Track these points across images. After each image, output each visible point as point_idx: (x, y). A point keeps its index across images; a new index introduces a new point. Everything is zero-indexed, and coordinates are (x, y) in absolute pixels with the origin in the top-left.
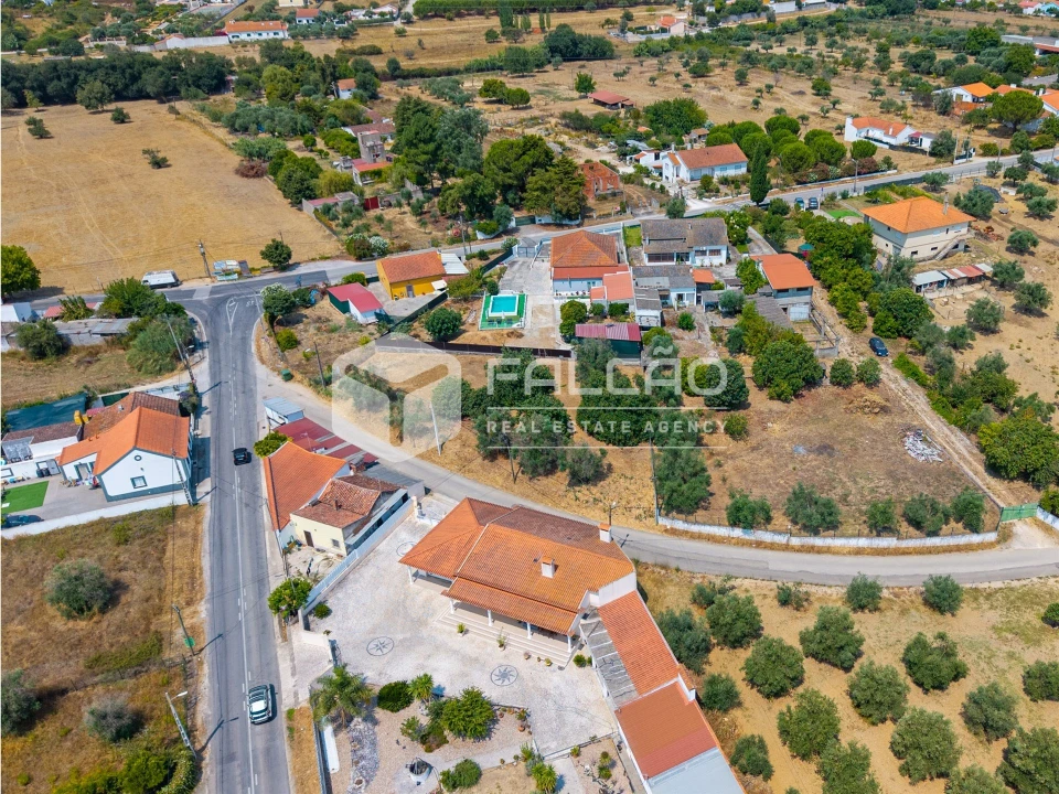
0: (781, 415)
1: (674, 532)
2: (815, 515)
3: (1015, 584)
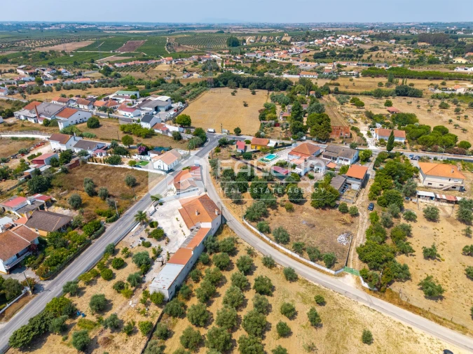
0: (310, 211)
1: (244, 224)
2: (283, 238)
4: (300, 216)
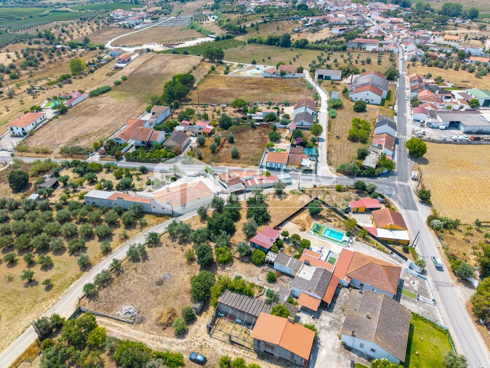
3: (66, 291)
4: (182, 273)
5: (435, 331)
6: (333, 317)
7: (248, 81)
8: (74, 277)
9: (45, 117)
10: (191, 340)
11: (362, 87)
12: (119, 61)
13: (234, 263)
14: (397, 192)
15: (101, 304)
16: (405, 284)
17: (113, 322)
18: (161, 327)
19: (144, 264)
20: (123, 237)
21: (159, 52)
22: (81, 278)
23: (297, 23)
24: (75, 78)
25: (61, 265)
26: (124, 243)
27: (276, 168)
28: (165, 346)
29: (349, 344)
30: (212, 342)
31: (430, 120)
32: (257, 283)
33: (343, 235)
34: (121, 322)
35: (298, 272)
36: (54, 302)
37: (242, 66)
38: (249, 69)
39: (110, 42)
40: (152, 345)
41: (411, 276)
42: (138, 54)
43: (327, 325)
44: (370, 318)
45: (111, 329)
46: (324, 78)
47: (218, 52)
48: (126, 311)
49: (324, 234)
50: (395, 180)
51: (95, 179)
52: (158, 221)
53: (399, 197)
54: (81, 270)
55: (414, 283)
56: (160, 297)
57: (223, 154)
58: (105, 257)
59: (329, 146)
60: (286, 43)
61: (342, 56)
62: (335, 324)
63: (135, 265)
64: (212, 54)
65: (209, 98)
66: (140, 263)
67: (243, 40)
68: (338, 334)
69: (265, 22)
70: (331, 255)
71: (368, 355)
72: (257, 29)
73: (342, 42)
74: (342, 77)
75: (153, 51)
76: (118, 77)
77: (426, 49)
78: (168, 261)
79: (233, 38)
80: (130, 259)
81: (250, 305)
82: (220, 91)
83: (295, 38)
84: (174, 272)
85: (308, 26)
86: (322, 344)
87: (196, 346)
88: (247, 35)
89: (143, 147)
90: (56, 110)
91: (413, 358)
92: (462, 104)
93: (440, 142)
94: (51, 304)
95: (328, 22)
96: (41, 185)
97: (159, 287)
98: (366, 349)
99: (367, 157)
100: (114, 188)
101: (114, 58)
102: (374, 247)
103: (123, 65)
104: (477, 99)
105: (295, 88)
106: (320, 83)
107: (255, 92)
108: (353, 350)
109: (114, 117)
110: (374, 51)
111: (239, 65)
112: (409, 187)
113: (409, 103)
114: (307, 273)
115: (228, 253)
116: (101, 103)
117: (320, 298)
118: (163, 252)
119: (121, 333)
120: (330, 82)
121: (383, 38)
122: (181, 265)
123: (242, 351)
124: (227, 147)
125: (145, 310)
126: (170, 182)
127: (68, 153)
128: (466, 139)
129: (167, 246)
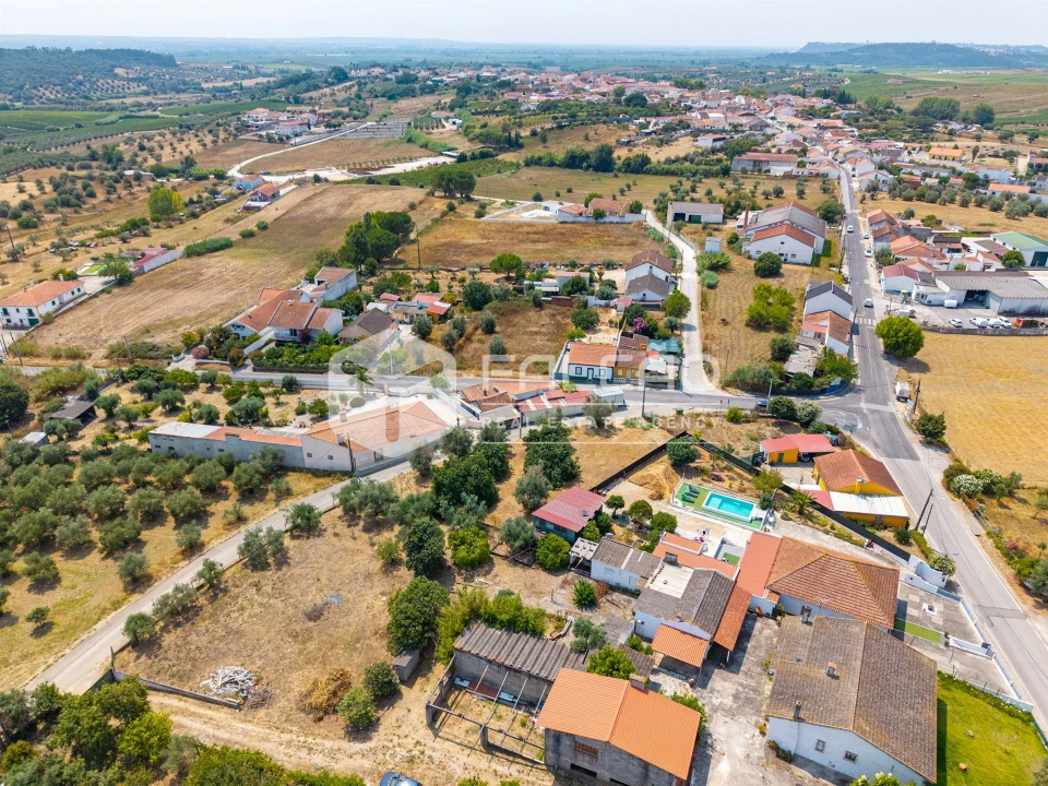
3: (84, 636)
4: (369, 592)
5: (999, 715)
6: (741, 685)
7: (526, 229)
8: (108, 605)
9: (82, 291)
10: (386, 743)
11: (770, 230)
12: (254, 197)
13: (496, 569)
14: (866, 424)
15: (166, 664)
16: (910, 611)
17: (192, 706)
18: (311, 716)
19: (279, 573)
20: (232, 518)
21: (338, 183)
22: (124, 607)
23: (626, 128)
24: (157, 227)
25: (78, 580)
26: (235, 532)
27: (590, 377)
28: (319, 760)
29: (788, 744)
30: (438, 748)
31: (922, 289)
32: (551, 610)
33: (751, 507)
34: (213, 706)
35: (650, 580)
36: (51, 661)
37: (512, 204)
38: (527, 209)
39: (238, 167)
40: (285, 758)
41: (922, 593)
42: (294, 186)
43: (729, 701)
44: (837, 678)
45: (186, 721)
46: (687, 218)
47: (462, 177)
48: (227, 679)
49: (707, 504)
50: (860, 400)
51: (179, 404)
52: (319, 485)
53: (874, 434)
54: (125, 590)
55: (931, 609)
56: (311, 646)
57: (471, 354)
58: (187, 562)
59: (706, 338)
60: (603, 163)
61: (722, 186)
62: (748, 701)
63: (256, 576)
64: (450, 180)
65: (441, 257)
66: (271, 573)
67: (515, 161)
68: (757, 722)
69: (561, 127)
70: (725, 549)
71: (837, 773)
72: (544, 140)
73: (720, 161)
74: (724, 218)
75: (326, 180)
76: (251, 223)
77: (896, 171)
78: (336, 567)
79: (493, 156)
80: (245, 564)
81: (533, 656)
82: (467, 246)
83: (621, 154)
84: (349, 592)
85: (648, 134)
86: (718, 748)
87: (397, 760)
88: (523, 151)
89: (294, 342)
90: (107, 279)
91: (954, 780)
92: (988, 261)
93: (949, 331)
94: (43, 667)
95: (688, 127)
96: (54, 415)
97: (311, 624)
98: (833, 758)
99: (792, 356)
100: (222, 420)
101: (244, 193)
102: (827, 533)
103: (262, 204)
104: (1017, 250)
105: (626, 240)
106: (678, 229)
107: (540, 246)
108: (799, 760)
109: (234, 292)
110: (788, 176)
111: (507, 202)
112: (892, 414)
113: (871, 262)
114: (672, 583)
115: (480, 542)
116: (208, 267)
117: (708, 636)
118: (325, 548)
119: (210, 731)
120: (700, 226)
121: (804, 152)
122: (369, 576)
123: (514, 769)
124: (480, 341)
125: (272, 677)
126: (348, 407)
127: (125, 356)
128: (1006, 324)
129: (336, 535)
